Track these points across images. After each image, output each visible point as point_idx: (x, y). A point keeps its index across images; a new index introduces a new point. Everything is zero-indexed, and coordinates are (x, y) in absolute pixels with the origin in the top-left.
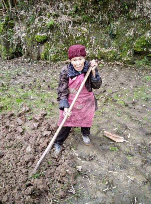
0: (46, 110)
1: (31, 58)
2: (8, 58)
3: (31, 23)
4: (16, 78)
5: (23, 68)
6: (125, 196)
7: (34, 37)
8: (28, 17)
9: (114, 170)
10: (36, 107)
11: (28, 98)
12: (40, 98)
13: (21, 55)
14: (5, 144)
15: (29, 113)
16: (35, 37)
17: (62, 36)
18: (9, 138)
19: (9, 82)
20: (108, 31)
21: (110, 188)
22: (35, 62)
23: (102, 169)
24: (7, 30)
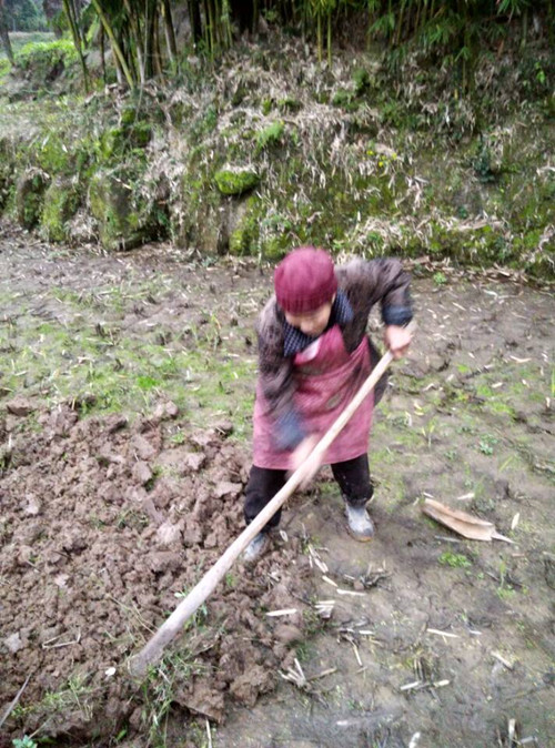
0: (232, 418)
1: (196, 247)
2: (121, 245)
3: (207, 131)
4: (142, 310)
5: (170, 281)
6: (476, 715)
7: (213, 176)
8: (197, 110)
9: (447, 628)
10: (201, 406)
11: (177, 378)
12: (217, 378)
13: (166, 237)
14: (93, 514)
15: (176, 423)
16: (216, 178)
17: (309, 174)
18: (107, 496)
19: (118, 323)
20: (472, 160)
21: (428, 683)
22: (209, 259)
23: (406, 622)
24: (125, 152)
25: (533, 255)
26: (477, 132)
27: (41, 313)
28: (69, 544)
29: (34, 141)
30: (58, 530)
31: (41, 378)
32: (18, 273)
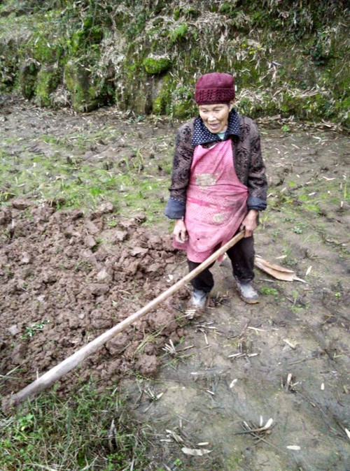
0: (146, 213)
1: (132, 109)
2: (85, 108)
3: (138, 31)
4: (96, 148)
5: (114, 131)
6: (271, 372)
7: (142, 62)
8: (132, 18)
9: (259, 326)
10: (128, 205)
11: (115, 189)
12: (139, 189)
13: (113, 103)
14: (60, 263)
15: (112, 215)
16: (144, 63)
17: (204, 59)
18: (69, 254)
19: (81, 157)
20: (310, 50)
21: (245, 354)
22: (140, 117)
23: (236, 323)
24: (86, 47)
25: (347, 113)
26: (314, 30)
27: (35, 150)
28: (46, 278)
29: (30, 40)
30: (40, 271)
31: (33, 188)
32: (21, 126)
